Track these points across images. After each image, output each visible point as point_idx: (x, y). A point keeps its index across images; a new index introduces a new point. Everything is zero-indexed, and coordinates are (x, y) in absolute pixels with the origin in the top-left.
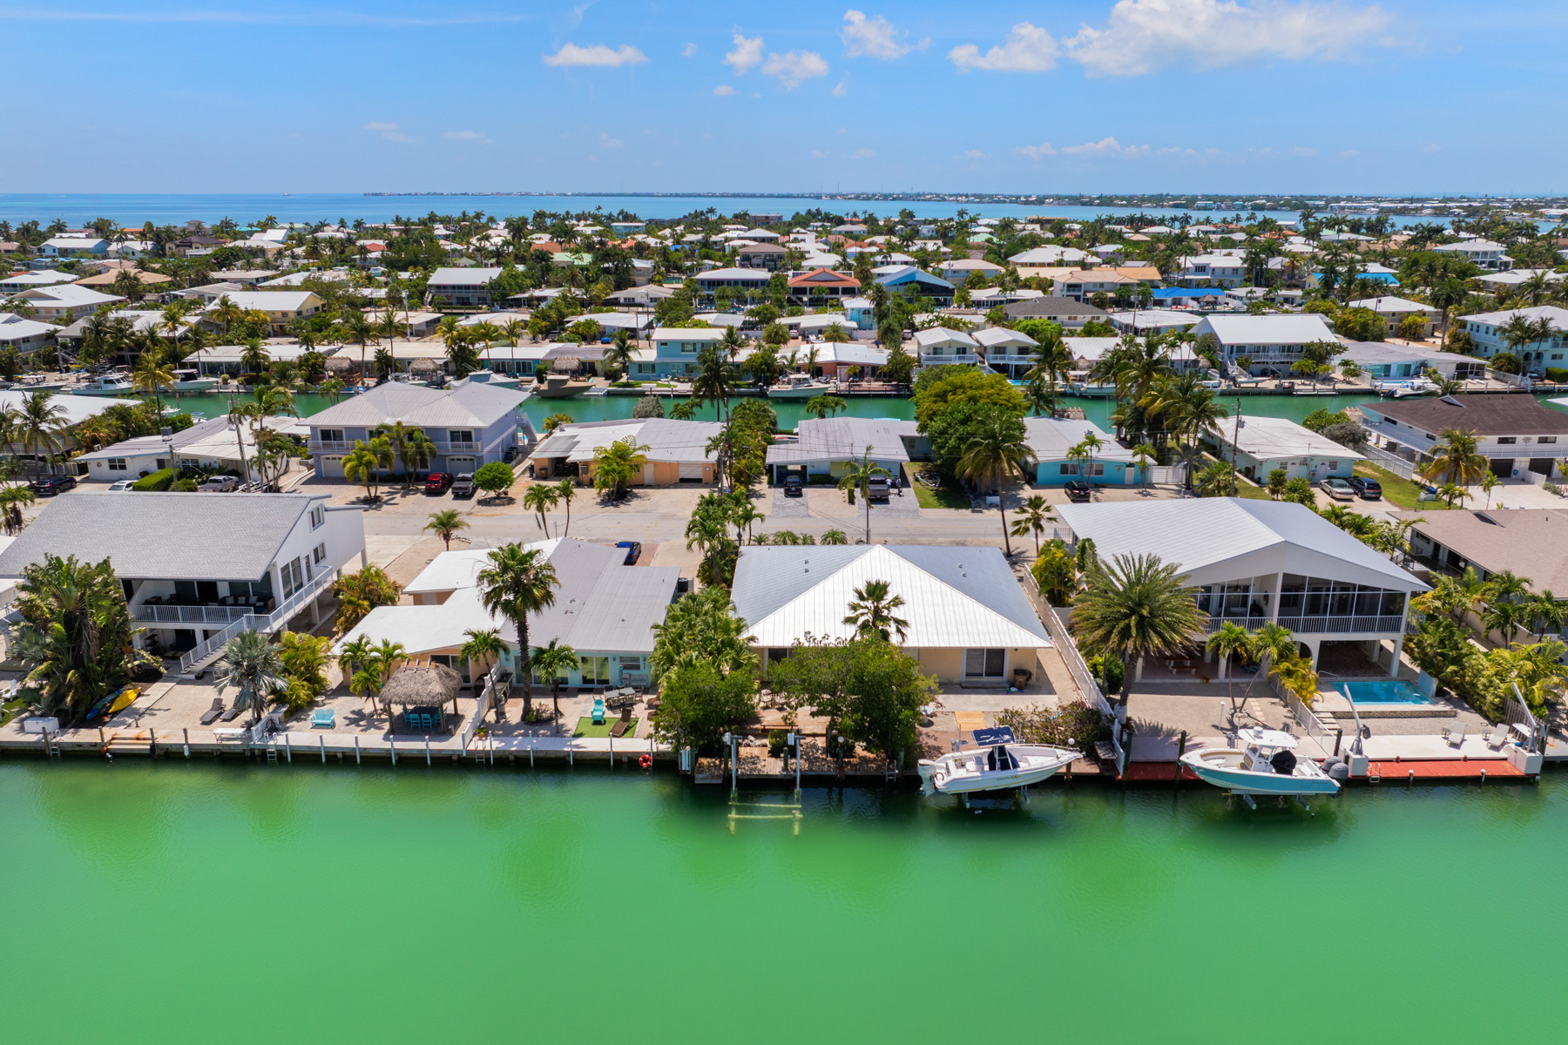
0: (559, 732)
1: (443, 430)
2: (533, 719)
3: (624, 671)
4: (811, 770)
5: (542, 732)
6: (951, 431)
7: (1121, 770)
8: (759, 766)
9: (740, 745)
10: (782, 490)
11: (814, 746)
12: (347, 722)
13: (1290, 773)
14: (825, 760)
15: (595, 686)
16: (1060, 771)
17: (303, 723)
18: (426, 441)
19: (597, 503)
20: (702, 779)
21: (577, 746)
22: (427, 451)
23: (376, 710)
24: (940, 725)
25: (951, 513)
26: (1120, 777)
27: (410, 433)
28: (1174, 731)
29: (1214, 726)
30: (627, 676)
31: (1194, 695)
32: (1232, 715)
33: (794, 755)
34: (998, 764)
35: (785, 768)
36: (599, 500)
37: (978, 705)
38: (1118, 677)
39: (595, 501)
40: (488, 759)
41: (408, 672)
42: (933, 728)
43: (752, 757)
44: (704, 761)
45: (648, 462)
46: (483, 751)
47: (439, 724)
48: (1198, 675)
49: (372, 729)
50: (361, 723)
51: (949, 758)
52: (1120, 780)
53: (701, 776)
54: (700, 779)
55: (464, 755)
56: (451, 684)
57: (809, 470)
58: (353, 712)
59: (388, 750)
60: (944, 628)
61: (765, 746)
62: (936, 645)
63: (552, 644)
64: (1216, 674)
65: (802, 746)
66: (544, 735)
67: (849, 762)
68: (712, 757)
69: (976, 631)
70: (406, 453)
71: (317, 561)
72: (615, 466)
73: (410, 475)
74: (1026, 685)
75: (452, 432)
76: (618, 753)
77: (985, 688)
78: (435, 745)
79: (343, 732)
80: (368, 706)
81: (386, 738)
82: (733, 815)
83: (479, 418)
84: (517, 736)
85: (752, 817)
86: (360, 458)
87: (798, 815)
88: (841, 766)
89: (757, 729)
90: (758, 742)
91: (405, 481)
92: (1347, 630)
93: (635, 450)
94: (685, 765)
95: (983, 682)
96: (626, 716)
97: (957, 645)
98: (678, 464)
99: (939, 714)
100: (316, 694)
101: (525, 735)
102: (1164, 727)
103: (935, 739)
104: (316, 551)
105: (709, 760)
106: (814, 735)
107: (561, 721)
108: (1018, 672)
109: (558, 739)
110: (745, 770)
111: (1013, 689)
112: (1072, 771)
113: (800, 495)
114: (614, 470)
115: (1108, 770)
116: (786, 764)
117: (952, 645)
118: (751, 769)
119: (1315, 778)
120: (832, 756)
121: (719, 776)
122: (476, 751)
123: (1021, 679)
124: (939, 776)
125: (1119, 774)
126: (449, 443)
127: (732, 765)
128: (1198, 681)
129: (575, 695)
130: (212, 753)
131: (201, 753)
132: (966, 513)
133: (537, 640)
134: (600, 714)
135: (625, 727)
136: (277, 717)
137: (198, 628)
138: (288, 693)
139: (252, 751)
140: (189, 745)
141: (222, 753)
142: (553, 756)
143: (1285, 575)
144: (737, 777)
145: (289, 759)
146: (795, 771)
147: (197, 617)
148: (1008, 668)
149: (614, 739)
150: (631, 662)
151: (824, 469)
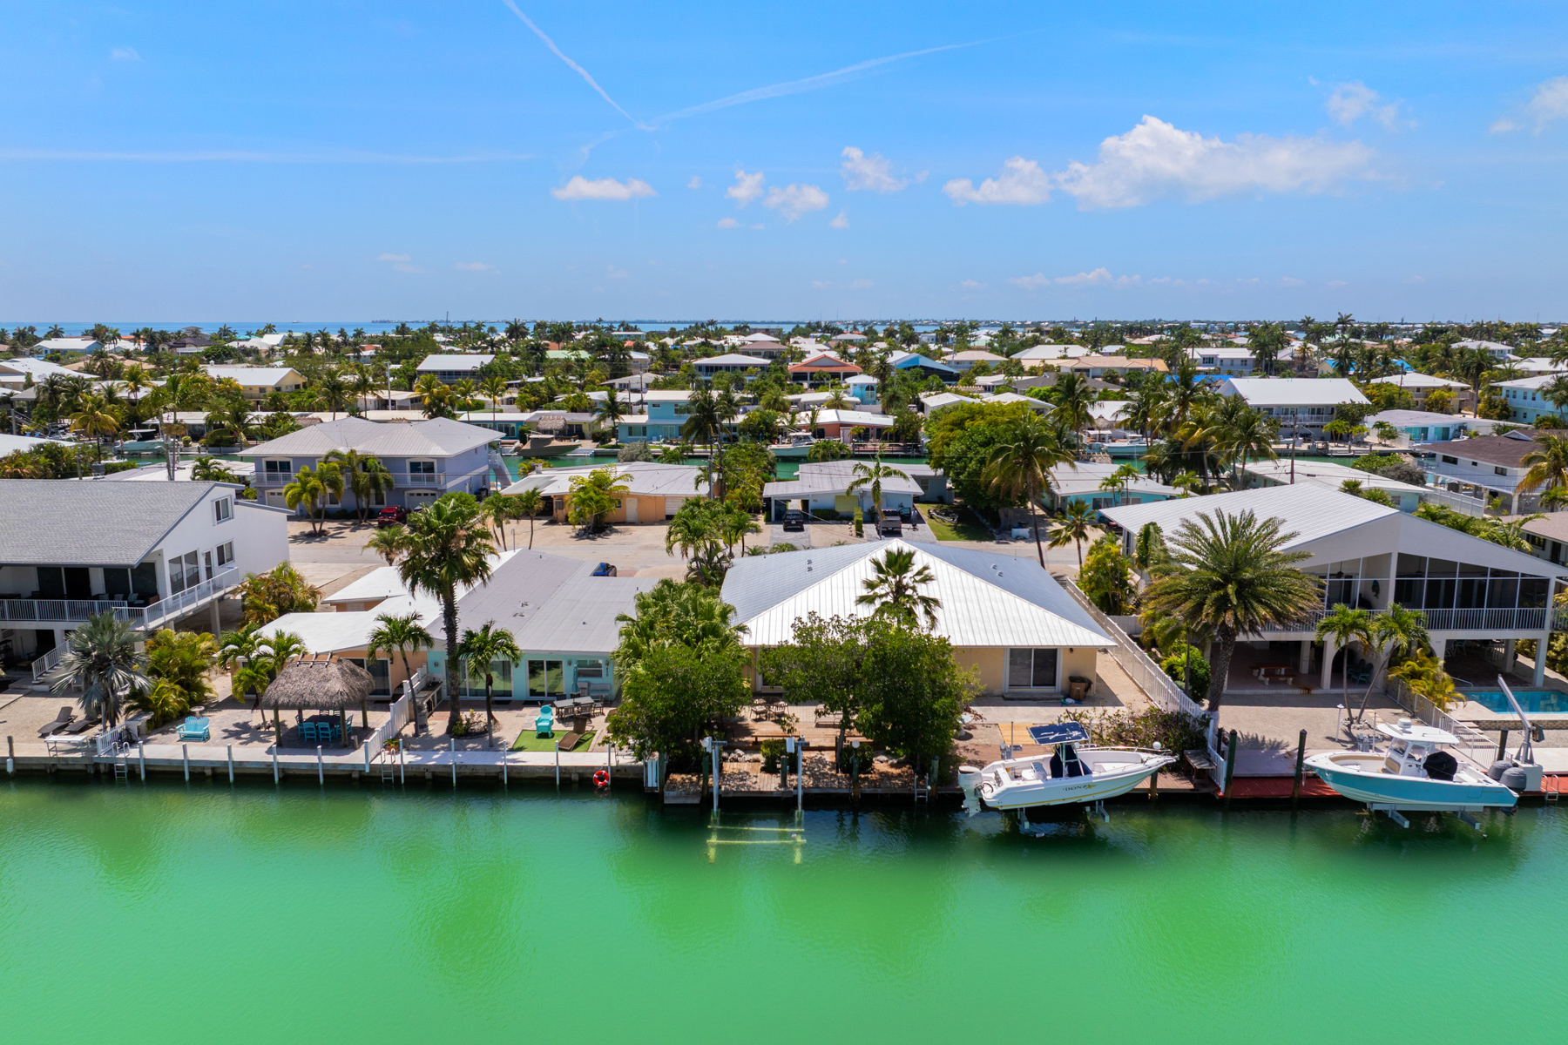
0: (494, 745)
1: (402, 459)
2: (461, 731)
3: (579, 679)
4: (817, 787)
5: (471, 745)
6: (970, 455)
7: (1222, 785)
8: (748, 782)
9: (725, 759)
10: (781, 526)
11: (820, 761)
12: (226, 734)
13: (1450, 779)
14: (835, 776)
15: (546, 698)
16: (1140, 786)
17: (170, 735)
18: (382, 471)
19: (572, 537)
20: (674, 797)
21: (514, 760)
22: (382, 481)
23: (265, 722)
24: (980, 737)
25: (974, 544)
26: (1221, 794)
27: (364, 462)
28: (1279, 744)
29: (1328, 738)
30: (586, 686)
31: (1296, 706)
32: (1349, 726)
33: (794, 770)
34: (1065, 769)
35: (784, 783)
36: (574, 535)
37: (1027, 717)
38: (1203, 680)
39: (569, 536)
40: (398, 778)
41: (302, 666)
42: (972, 741)
43: (740, 773)
44: (678, 777)
45: (629, 495)
46: (393, 766)
47: (340, 736)
48: (1295, 685)
49: (256, 742)
50: (243, 736)
51: (999, 766)
52: (1222, 799)
53: (672, 793)
54: (670, 797)
55: (367, 770)
56: (358, 684)
57: (811, 505)
58: (237, 725)
59: (269, 765)
60: (981, 624)
61: (757, 761)
62: (973, 644)
63: (486, 629)
64: (1318, 684)
65: (804, 760)
66: (473, 749)
67: (866, 779)
68: (687, 773)
69: (1020, 628)
70: (358, 482)
71: (221, 562)
72: (592, 494)
73: (363, 511)
74: (1085, 697)
75: (412, 464)
76: (566, 768)
77: (1034, 700)
78: (329, 759)
79: (217, 745)
80: (254, 718)
81: (269, 751)
82: (714, 840)
83: (443, 448)
84: (438, 750)
85: (736, 842)
86: (304, 484)
87: (799, 840)
88: (856, 782)
89: (746, 742)
90: (748, 757)
91: (357, 518)
92: (1478, 627)
93: (615, 480)
94: (652, 781)
95: (1030, 693)
96: (580, 729)
97: (998, 643)
98: (665, 498)
99: (978, 727)
100: (193, 703)
101: (449, 749)
102: (1267, 739)
103: (976, 753)
104: (220, 549)
105: (684, 776)
106: (821, 749)
107: (495, 735)
108: (1074, 679)
109: (491, 754)
110: (732, 786)
111: (1069, 700)
112: (1159, 786)
113: (802, 530)
114: (591, 499)
115: (1204, 785)
116: (784, 779)
117: (992, 644)
118: (738, 786)
119: (1484, 784)
120: (843, 772)
121: (695, 794)
122: (383, 766)
123: (1079, 687)
124: (987, 788)
125: (1219, 790)
126: (408, 474)
127: (713, 781)
128: (1298, 691)
129: (520, 708)
130: (45, 771)
131: (32, 770)
132: (991, 545)
133: (468, 623)
134: (547, 724)
135: (578, 742)
136: (134, 726)
137: (58, 627)
138: (153, 697)
139: (96, 765)
140: (15, 759)
141: (59, 771)
142: (481, 773)
143: (1401, 556)
144: (720, 796)
145: (143, 777)
146: (796, 788)
147: (59, 615)
148: (1062, 675)
149: (561, 754)
150: (589, 668)
151: (828, 503)
